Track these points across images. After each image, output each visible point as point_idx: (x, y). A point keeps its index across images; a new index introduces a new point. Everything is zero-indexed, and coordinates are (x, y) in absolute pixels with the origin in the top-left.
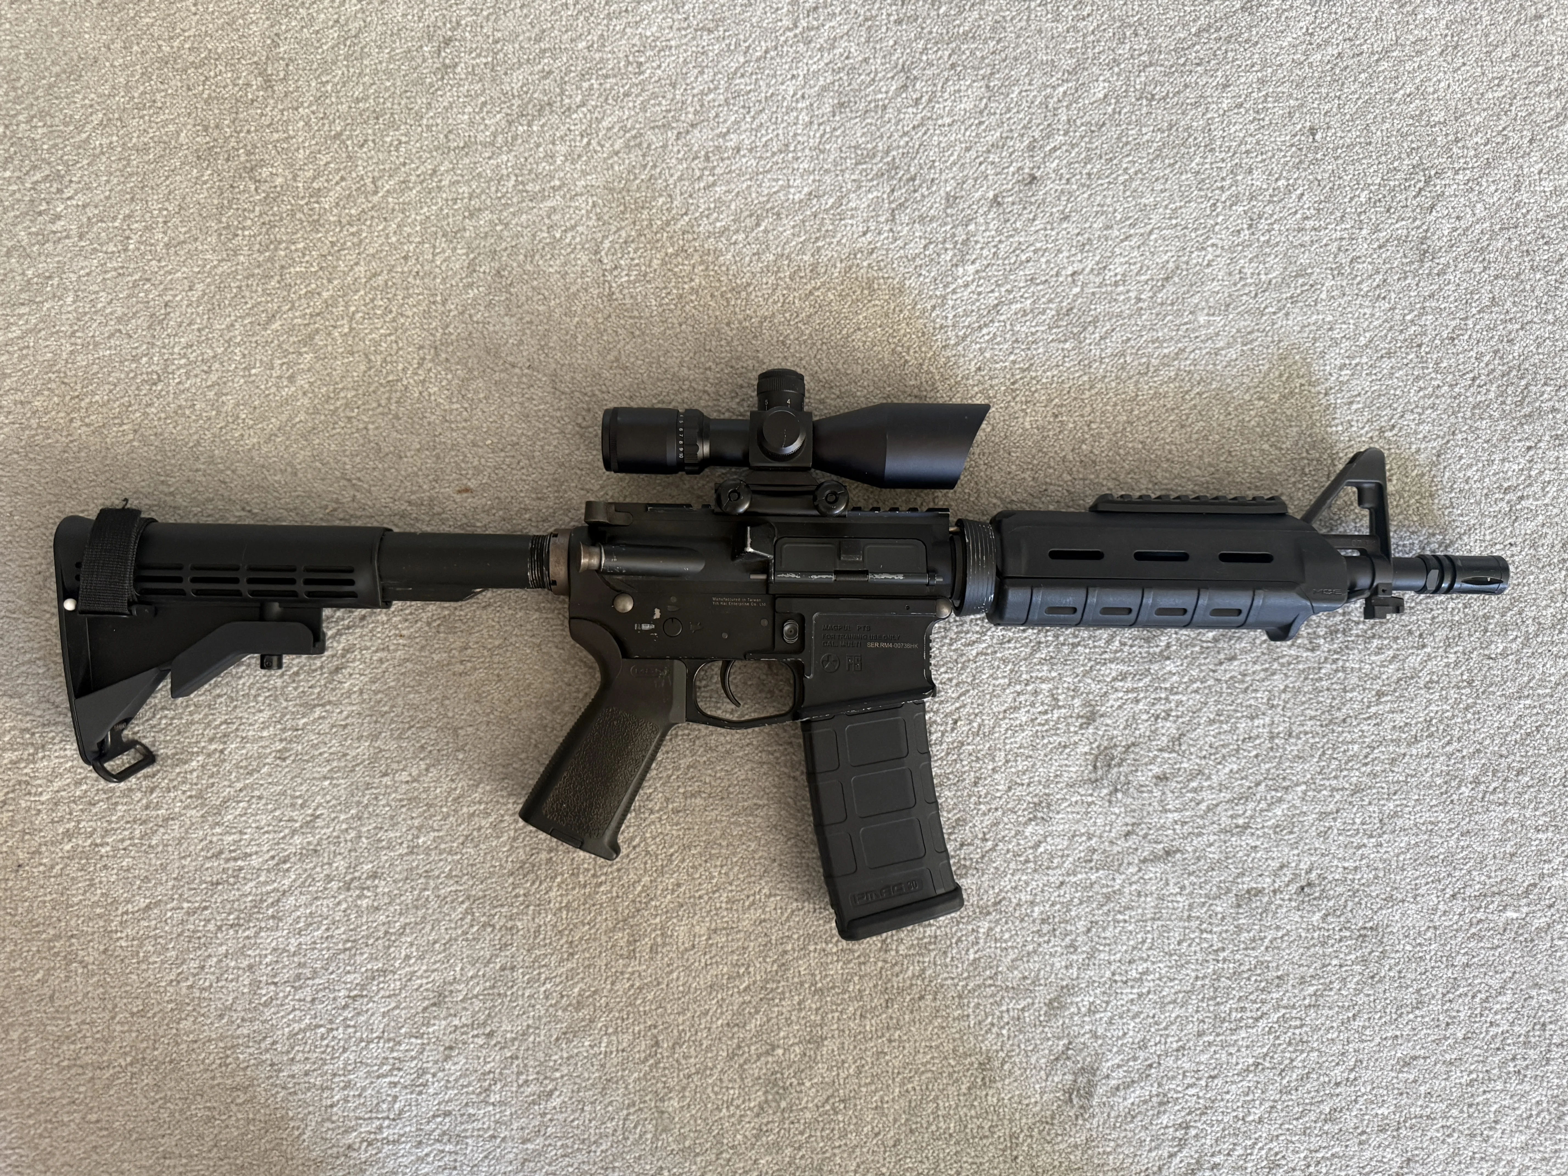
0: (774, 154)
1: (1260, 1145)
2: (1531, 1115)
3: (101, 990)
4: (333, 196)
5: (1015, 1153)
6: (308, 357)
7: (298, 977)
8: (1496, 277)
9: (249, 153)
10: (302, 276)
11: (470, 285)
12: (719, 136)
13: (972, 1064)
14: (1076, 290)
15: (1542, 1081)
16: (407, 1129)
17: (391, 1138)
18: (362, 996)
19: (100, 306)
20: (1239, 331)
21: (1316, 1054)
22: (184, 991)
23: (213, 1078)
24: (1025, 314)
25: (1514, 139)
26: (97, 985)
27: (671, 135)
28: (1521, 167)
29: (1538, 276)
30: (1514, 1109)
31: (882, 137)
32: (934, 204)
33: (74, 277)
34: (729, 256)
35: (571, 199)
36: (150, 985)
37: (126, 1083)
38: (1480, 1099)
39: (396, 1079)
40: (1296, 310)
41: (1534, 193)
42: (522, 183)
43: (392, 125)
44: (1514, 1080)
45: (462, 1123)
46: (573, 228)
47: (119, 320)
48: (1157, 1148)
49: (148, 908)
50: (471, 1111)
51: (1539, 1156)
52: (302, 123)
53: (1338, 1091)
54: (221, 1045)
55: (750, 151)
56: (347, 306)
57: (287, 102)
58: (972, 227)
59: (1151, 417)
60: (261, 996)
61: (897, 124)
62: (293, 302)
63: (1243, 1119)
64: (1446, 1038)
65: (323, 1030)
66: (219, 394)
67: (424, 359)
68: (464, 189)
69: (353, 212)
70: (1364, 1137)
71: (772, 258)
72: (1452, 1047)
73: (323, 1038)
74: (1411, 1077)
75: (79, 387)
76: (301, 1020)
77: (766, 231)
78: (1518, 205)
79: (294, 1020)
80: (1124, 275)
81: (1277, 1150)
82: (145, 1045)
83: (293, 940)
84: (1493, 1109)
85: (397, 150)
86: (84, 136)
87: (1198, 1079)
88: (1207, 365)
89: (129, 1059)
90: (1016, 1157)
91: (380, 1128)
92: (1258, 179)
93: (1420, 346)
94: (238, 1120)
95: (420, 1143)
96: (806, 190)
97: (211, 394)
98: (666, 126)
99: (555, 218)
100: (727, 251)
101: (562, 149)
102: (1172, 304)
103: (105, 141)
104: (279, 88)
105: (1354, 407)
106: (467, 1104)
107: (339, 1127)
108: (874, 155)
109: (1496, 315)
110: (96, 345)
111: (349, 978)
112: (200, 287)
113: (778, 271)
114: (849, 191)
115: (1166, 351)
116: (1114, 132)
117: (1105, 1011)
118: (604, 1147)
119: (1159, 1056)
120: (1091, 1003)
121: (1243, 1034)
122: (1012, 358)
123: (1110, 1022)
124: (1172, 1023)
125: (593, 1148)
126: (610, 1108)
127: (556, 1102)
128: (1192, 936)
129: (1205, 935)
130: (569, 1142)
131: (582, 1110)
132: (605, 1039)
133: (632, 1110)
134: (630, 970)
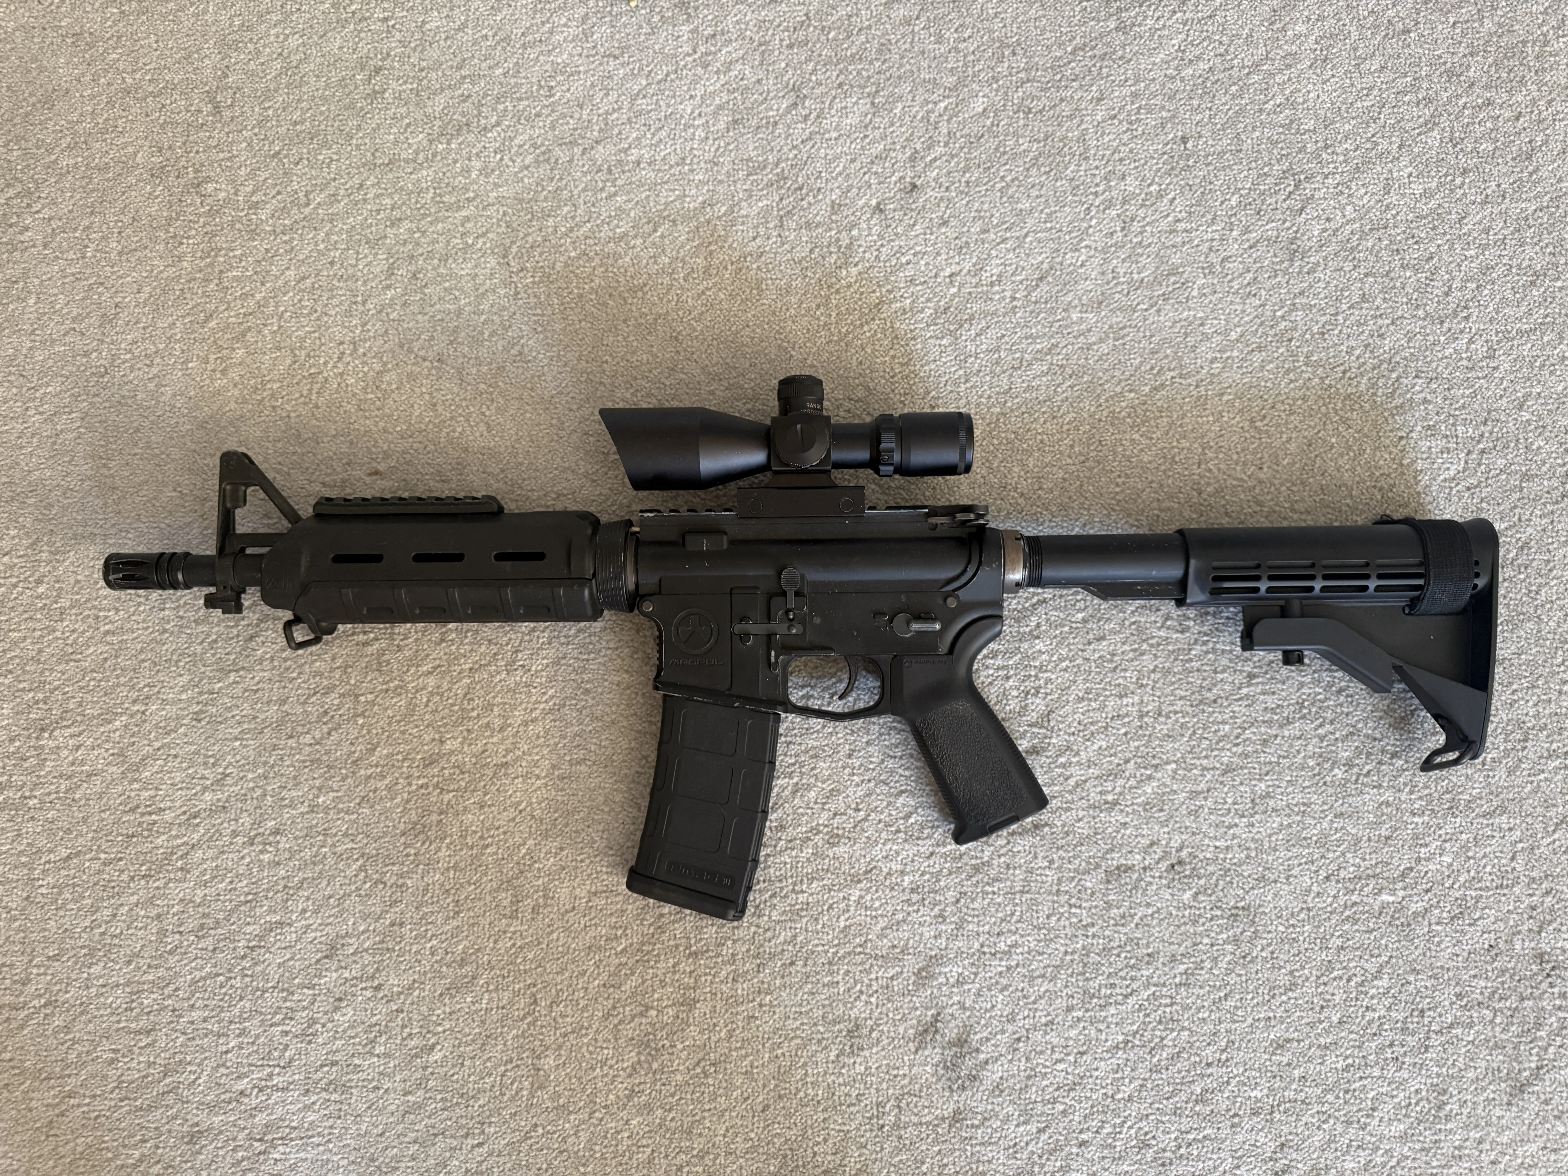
0: (671, 167)
1: (1129, 1123)
2: (1410, 1104)
3: (22, 935)
4: (269, 209)
5: (881, 1122)
6: (240, 352)
7: (202, 926)
8: (1366, 275)
9: (197, 171)
10: (237, 279)
11: (388, 287)
12: (620, 151)
13: (840, 1031)
14: (953, 290)
15: (1421, 1069)
16: (296, 1077)
17: (280, 1086)
18: (260, 947)
19: (58, 307)
20: (1111, 327)
21: (1186, 1033)
22: (97, 937)
23: (119, 1022)
24: (905, 312)
25: (1383, 145)
26: (18, 931)
27: (577, 151)
28: (1390, 171)
29: (1408, 274)
30: (1392, 1097)
31: (772, 150)
32: (820, 211)
33: (36, 281)
34: (627, 259)
35: (484, 209)
36: (66, 930)
37: (39, 1024)
38: (1357, 1085)
39: (288, 1028)
40: (1168, 307)
41: (1404, 195)
42: (440, 195)
43: (325, 145)
44: (1392, 1068)
45: (347, 1073)
46: (484, 234)
47: (74, 320)
48: (1025, 1123)
49: (69, 858)
50: (357, 1062)
51: (1418, 1146)
52: (244, 145)
53: (1209, 1071)
54: (128, 990)
55: (649, 164)
56: (277, 306)
57: (232, 127)
58: (855, 232)
59: (1023, 409)
60: (167, 944)
61: (786, 139)
62: (229, 303)
63: (1112, 1097)
64: (1321, 1022)
65: (222, 978)
66: (159, 386)
67: (343, 353)
68: (388, 201)
69: (286, 222)
70: (1236, 1120)
71: (667, 260)
72: (1327, 1032)
73: (221, 987)
74: (1285, 1060)
75: (35, 379)
76: (202, 968)
77: (662, 236)
78: (1387, 207)
79: (195, 968)
80: (1000, 276)
81: (1146, 1129)
82: (58, 987)
83: (198, 892)
84: (1370, 1095)
85: (329, 167)
86: (53, 157)
87: (1067, 1054)
88: (1079, 359)
89: (43, 1001)
90: (883, 1126)
91: (271, 1075)
92: (1131, 184)
93: (1290, 340)
94: (139, 1063)
95: (308, 1091)
96: (701, 199)
97: (151, 386)
98: (573, 143)
99: (469, 225)
100: (626, 254)
101: (477, 164)
102: (1046, 302)
103: (72, 162)
104: (227, 113)
105: (1225, 398)
106: (353, 1055)
107: (233, 1073)
108: (765, 167)
109: (1366, 310)
110: (53, 341)
111: (249, 929)
112: (147, 289)
113: (673, 273)
114: (741, 200)
115: (1039, 346)
116: (992, 144)
117: (973, 982)
118: (481, 1102)
119: (1027, 1030)
120: (960, 974)
121: (1112, 1010)
122: (892, 352)
123: (978, 994)
124: (1041, 997)
125: (471, 1102)
126: (489, 1064)
127: (437, 1056)
128: (1061, 910)
129: (1073, 910)
130: (448, 1096)
131: (462, 1064)
132: (486, 996)
133: (509, 1067)
134: (512, 929)
